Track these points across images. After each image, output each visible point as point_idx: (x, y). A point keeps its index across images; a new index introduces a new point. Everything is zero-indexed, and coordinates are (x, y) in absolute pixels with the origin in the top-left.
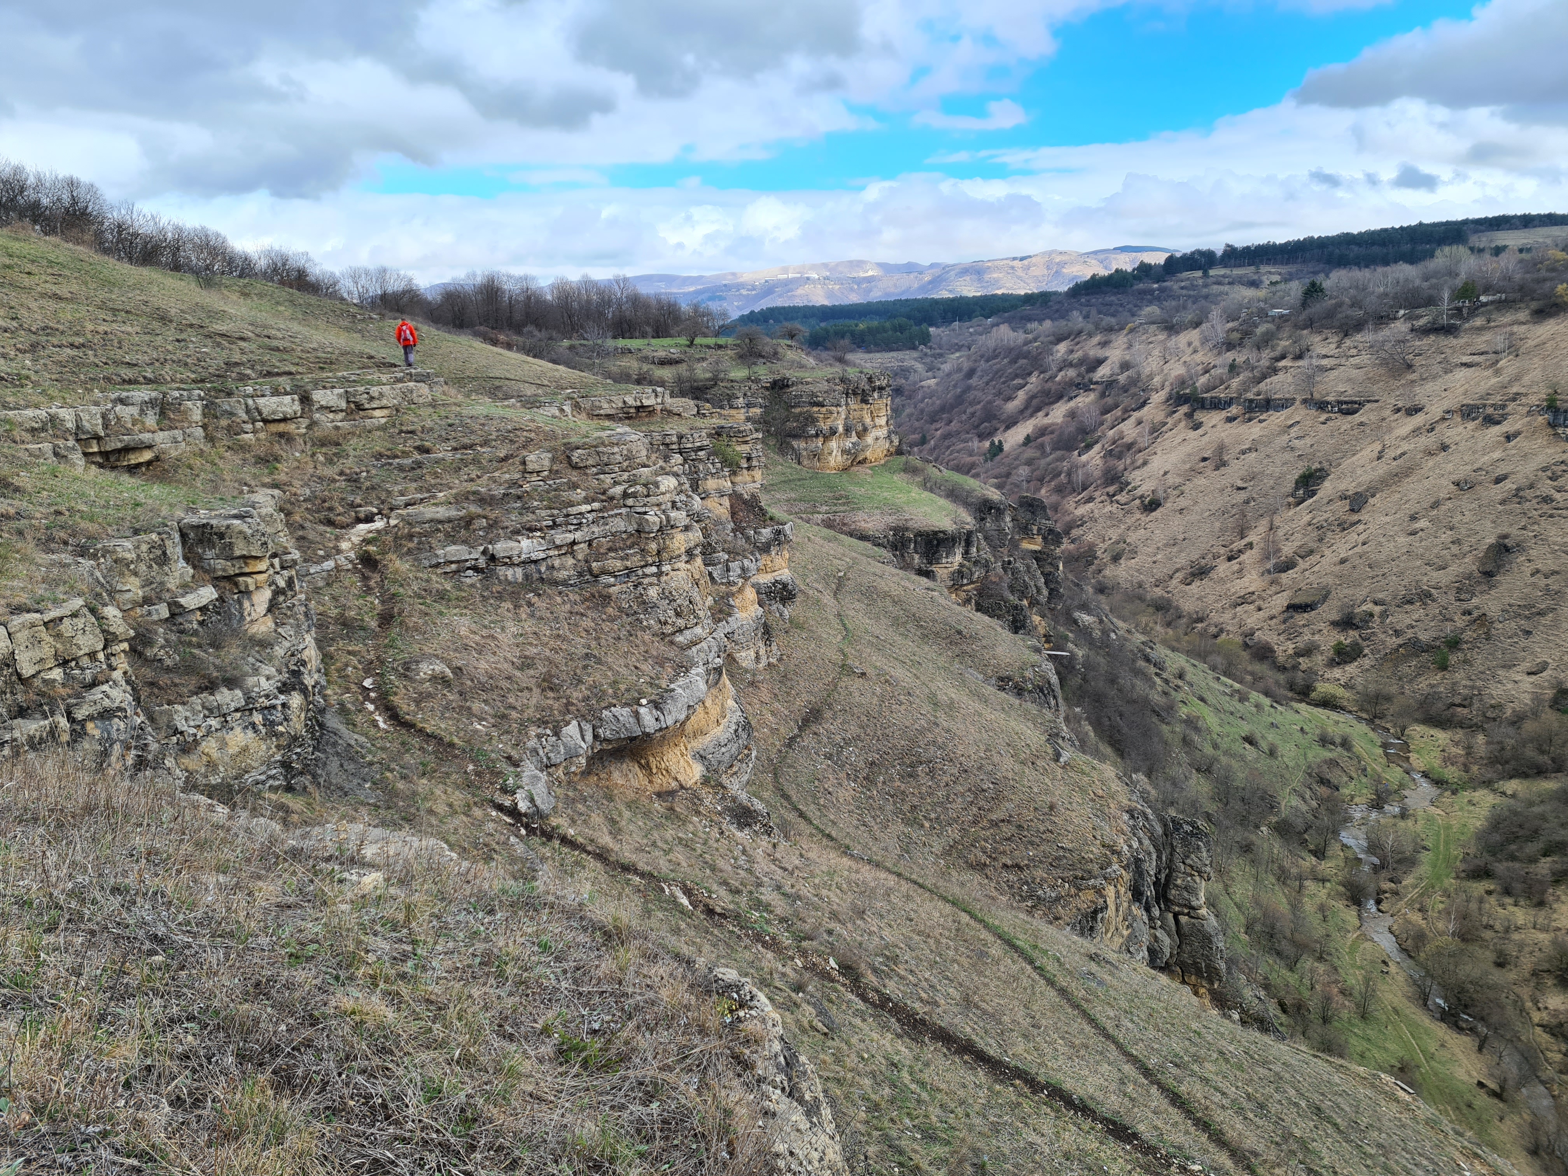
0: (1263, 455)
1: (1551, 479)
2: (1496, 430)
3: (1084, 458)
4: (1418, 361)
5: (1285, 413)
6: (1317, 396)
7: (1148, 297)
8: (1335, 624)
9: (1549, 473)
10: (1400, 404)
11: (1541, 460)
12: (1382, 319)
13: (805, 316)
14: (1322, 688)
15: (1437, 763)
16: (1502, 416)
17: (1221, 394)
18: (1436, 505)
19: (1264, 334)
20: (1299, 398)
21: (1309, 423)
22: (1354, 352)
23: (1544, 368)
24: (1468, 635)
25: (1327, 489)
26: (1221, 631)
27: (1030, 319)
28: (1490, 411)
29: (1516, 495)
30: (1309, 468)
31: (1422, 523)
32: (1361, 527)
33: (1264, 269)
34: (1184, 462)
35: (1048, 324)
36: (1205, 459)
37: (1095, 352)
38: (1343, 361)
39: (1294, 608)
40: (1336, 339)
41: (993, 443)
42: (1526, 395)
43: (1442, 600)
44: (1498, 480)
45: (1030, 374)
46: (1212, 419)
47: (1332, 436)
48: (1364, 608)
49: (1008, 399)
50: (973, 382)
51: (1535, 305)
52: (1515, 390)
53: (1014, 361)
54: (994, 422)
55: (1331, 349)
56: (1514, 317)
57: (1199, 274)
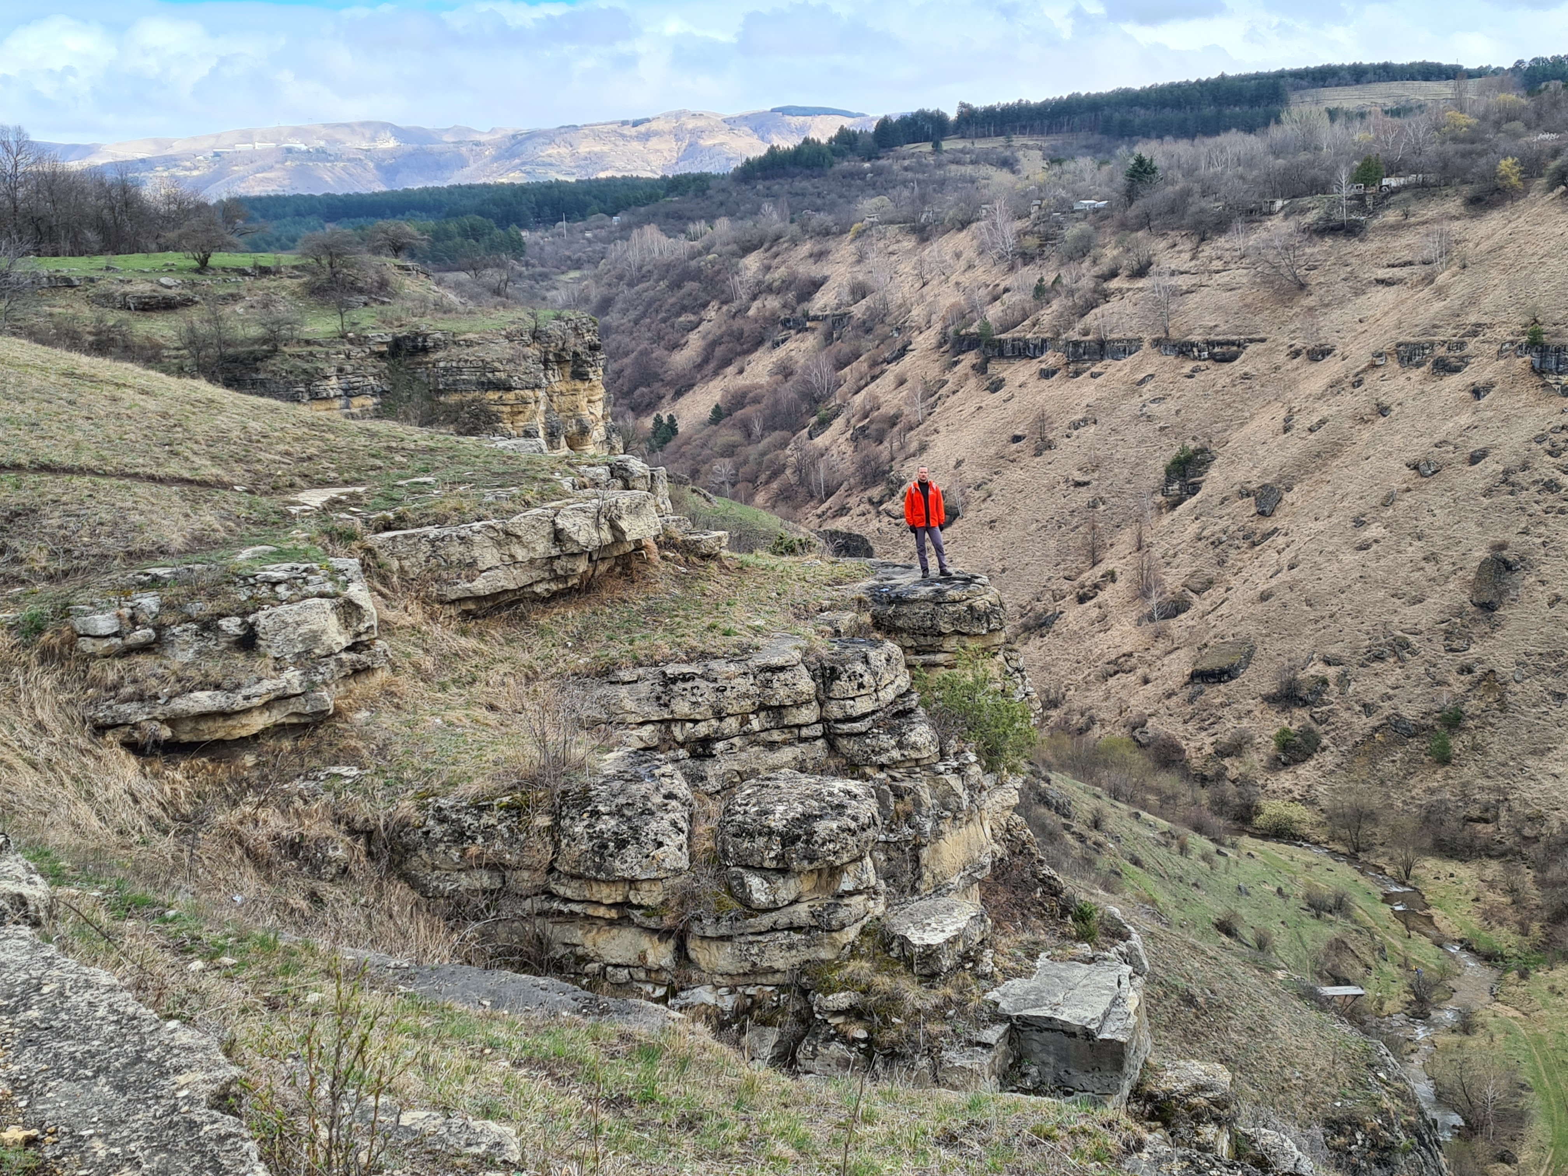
0: (1106, 429)
1: (1550, 453)
2: (1454, 381)
3: (820, 441)
4: (1314, 278)
5: (1128, 361)
6: (1174, 335)
8: (1270, 699)
9: (1547, 445)
10: (1299, 344)
11: (1530, 426)
12: (1253, 214)
14: (1270, 808)
16: (1461, 359)
17: (1025, 332)
18: (1388, 501)
19: (1076, 239)
20: (1147, 337)
21: (1168, 376)
23: (1510, 285)
24: (1472, 706)
25: (1216, 480)
26: (1092, 720)
28: (1441, 351)
29: (1505, 481)
30: (1181, 449)
31: (1374, 531)
32: (1281, 540)
34: (985, 445)
35: (723, 225)
36: (1017, 439)
37: (808, 270)
38: (1204, 279)
40: (1187, 245)
41: (658, 421)
42: (1491, 326)
43: (1427, 652)
44: (1475, 459)
45: (705, 305)
46: (1018, 373)
47: (1206, 396)
48: (1312, 671)
49: (675, 346)
50: (613, 318)
51: (1467, 190)
52: (1473, 319)
53: (677, 285)
54: (657, 385)
55: (1183, 261)
56: (1441, 210)
57: (928, 147)
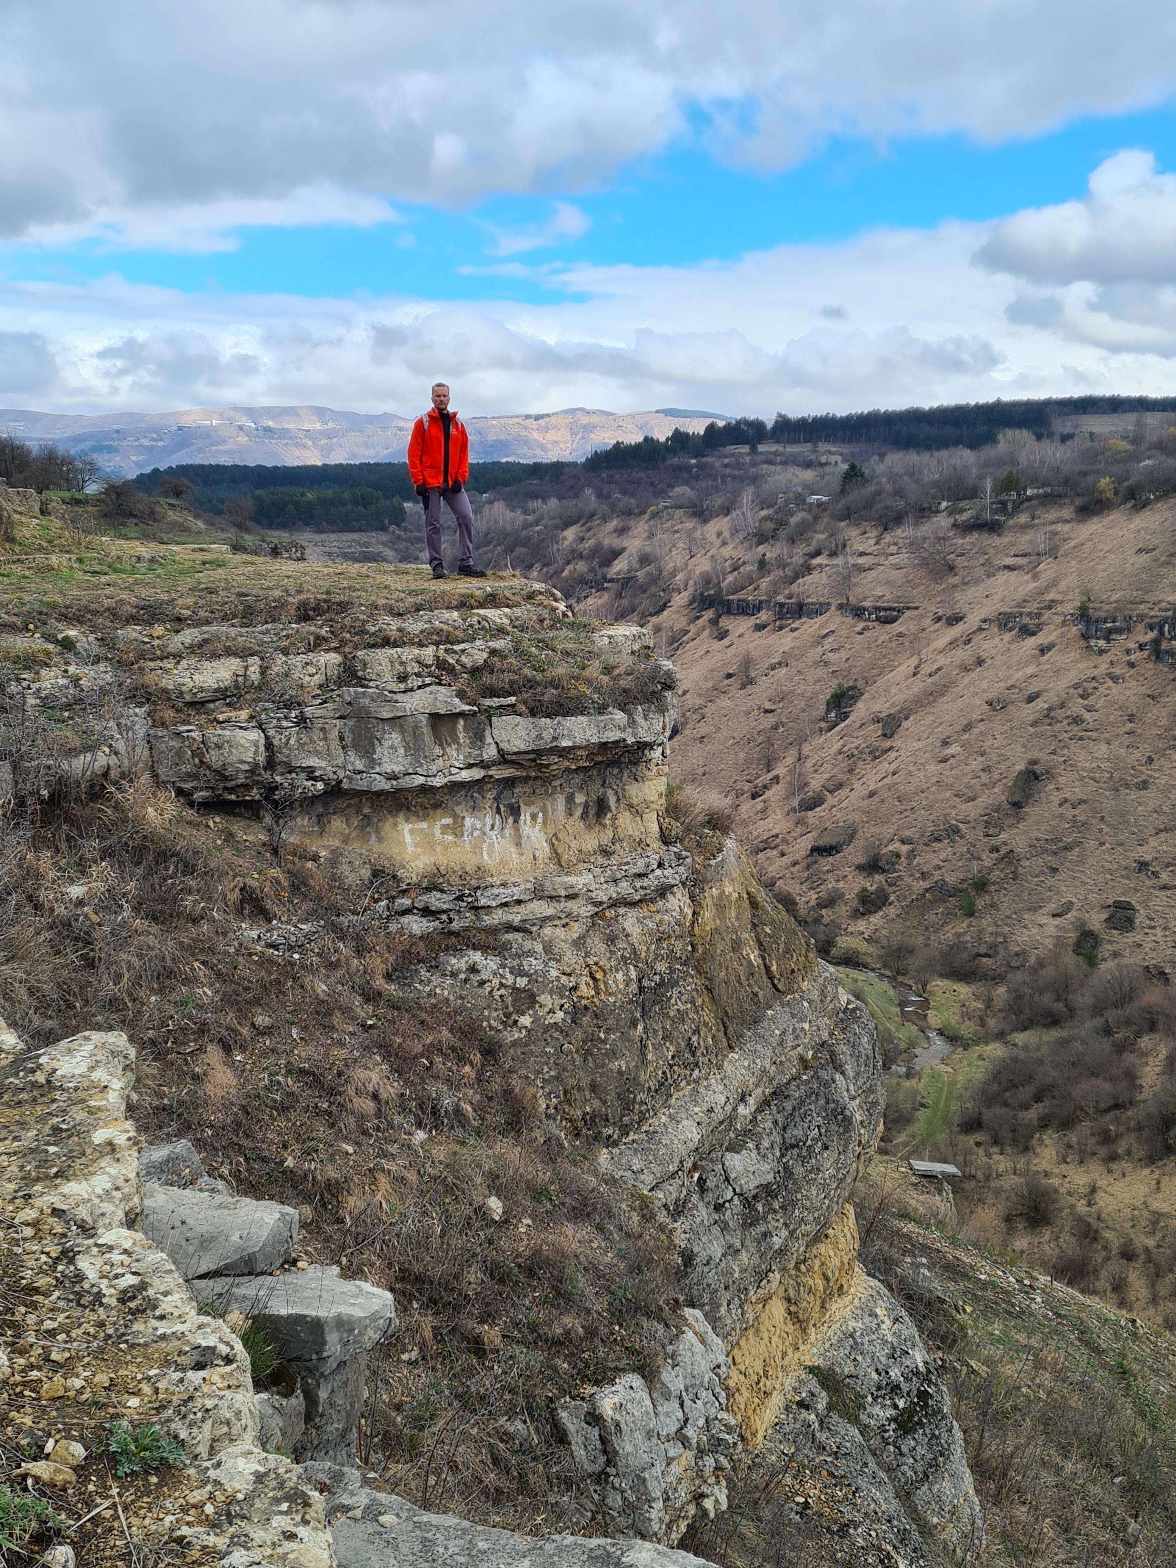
0: (794, 671)
1: (1082, 697)
2: (1031, 642)
4: (960, 562)
5: (820, 620)
6: (853, 601)
7: (681, 474)
8: (860, 868)
9: (1080, 691)
10: (941, 612)
11: (1072, 676)
12: (924, 512)
13: (235, 479)
14: (845, 943)
15: (954, 1019)
16: (1038, 625)
17: (749, 596)
18: (968, 727)
19: (798, 525)
20: (835, 603)
21: (845, 633)
22: (894, 549)
23: (1080, 573)
24: (995, 875)
25: (861, 710)
27: (535, 496)
28: (1026, 620)
29: (1047, 716)
30: (840, 685)
31: (954, 749)
32: (893, 755)
33: (823, 447)
34: (706, 679)
35: (553, 502)
36: (729, 676)
37: (610, 541)
38: (882, 560)
39: (821, 851)
40: (873, 533)
42: (1061, 602)
43: (970, 836)
44: (1031, 699)
46: (739, 626)
47: (869, 649)
48: (891, 848)
51: (1079, 501)
52: (1051, 596)
53: (509, 551)
55: (868, 545)
56: (1058, 515)
57: (745, 449)
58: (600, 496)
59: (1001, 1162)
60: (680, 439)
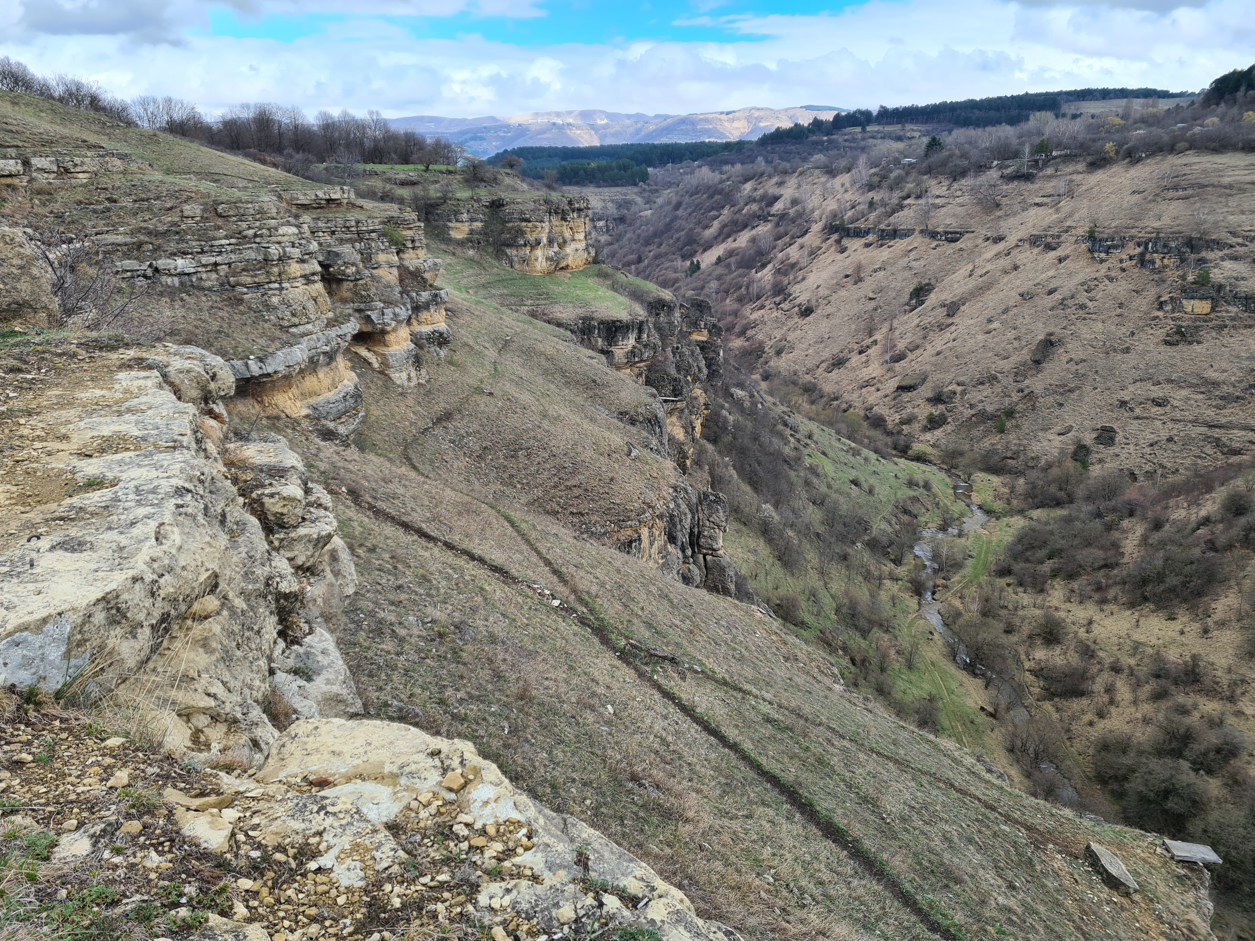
0: (889, 273)
1: (1087, 291)
2: (1053, 254)
3: (759, 274)
4: (1004, 201)
5: (907, 240)
6: (930, 227)
7: (818, 147)
8: (929, 400)
10: (989, 234)
11: (1080, 277)
12: (981, 168)
13: (549, 156)
14: (917, 447)
15: (989, 499)
16: (1058, 243)
17: (862, 225)
18: (1006, 311)
19: (896, 178)
20: (918, 229)
21: (924, 248)
22: (959, 193)
23: (1089, 208)
24: (1020, 407)
25: (932, 299)
26: (850, 406)
27: (726, 163)
28: (1050, 240)
29: (1061, 304)
30: (920, 283)
31: (995, 325)
32: (953, 328)
33: (908, 127)
34: (832, 278)
35: (738, 166)
36: (847, 276)
37: (774, 191)
38: (951, 200)
39: (903, 388)
40: (946, 183)
41: (692, 263)
42: (1075, 228)
43: (1004, 382)
44: (1050, 292)
45: (723, 207)
46: (854, 244)
47: (939, 259)
48: (950, 388)
49: (707, 227)
50: (680, 212)
51: (1089, 159)
52: (1068, 224)
53: (711, 197)
54: (695, 246)
55: (942, 190)
56: (1074, 168)
57: (859, 129)
58: (768, 162)
59: (1025, 598)
60: (817, 124)
